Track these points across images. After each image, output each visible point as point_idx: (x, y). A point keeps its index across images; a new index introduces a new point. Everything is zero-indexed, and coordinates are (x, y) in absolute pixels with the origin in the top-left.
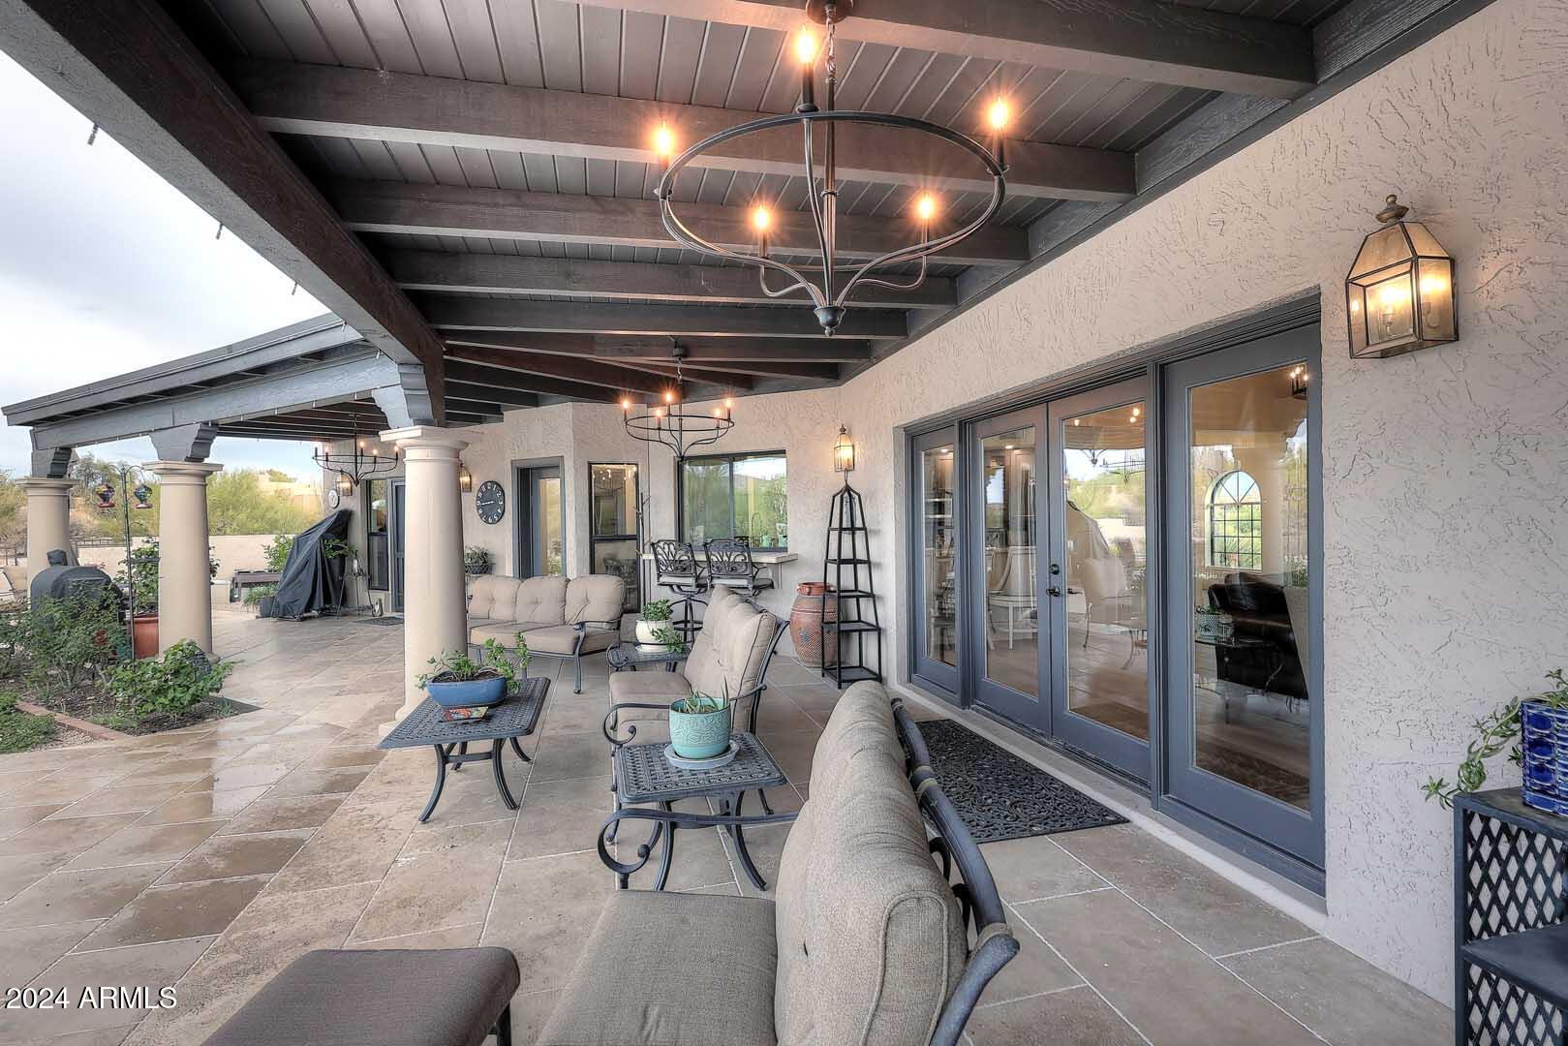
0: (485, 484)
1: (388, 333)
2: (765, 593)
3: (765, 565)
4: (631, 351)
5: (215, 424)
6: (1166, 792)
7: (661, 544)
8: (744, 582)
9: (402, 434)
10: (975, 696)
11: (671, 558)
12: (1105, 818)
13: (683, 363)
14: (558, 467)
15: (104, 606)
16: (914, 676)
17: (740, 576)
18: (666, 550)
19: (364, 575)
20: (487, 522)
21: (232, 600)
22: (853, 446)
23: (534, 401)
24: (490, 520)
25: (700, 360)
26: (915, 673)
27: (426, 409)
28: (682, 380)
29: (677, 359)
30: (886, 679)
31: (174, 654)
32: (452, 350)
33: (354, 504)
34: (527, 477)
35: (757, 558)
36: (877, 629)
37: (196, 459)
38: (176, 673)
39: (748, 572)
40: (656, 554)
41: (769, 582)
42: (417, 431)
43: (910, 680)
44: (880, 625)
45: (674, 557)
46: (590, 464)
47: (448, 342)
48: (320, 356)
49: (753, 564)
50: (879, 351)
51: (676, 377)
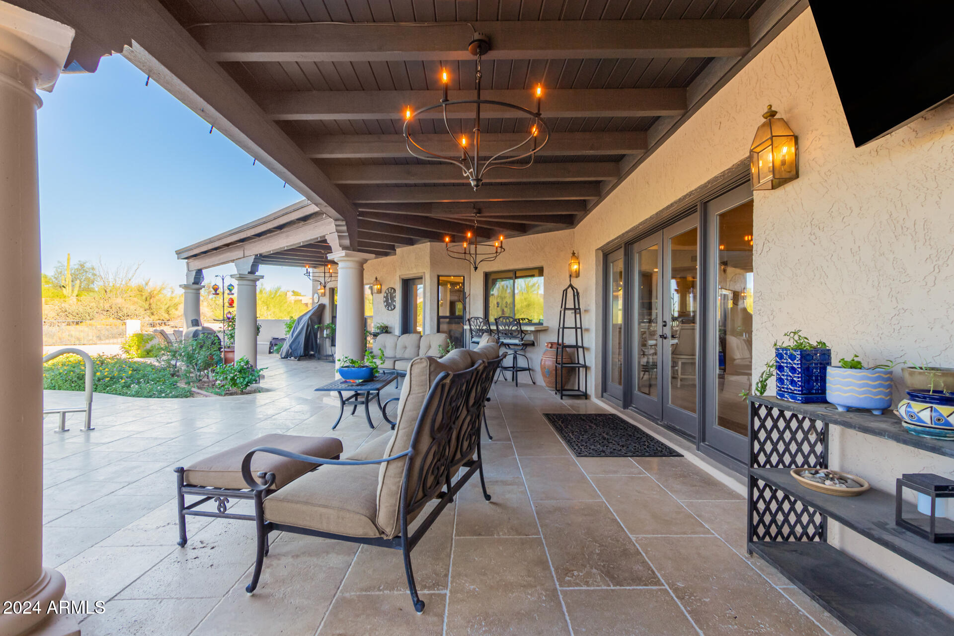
0: (388, 289)
1: (326, 205)
2: (529, 349)
3: (529, 332)
4: (450, 211)
5: (261, 255)
6: (704, 440)
7: (473, 319)
8: (516, 341)
9: (338, 254)
10: (631, 402)
11: (478, 327)
12: (672, 453)
13: (478, 217)
14: (422, 278)
15: (213, 343)
16: (604, 394)
17: (515, 337)
18: (475, 323)
19: (329, 338)
20: (388, 309)
21: (270, 353)
22: (579, 263)
23: (411, 242)
24: (390, 309)
25: (489, 215)
26: (605, 392)
27: (347, 242)
28: (477, 227)
29: (474, 215)
30: (590, 396)
31: (240, 362)
32: (362, 214)
33: (326, 301)
34: (408, 285)
35: (524, 328)
36: (586, 367)
37: (252, 272)
38: (240, 372)
39: (519, 336)
40: (470, 325)
41: (531, 343)
42: (343, 253)
43: (602, 396)
44: (587, 364)
45: (479, 327)
46: (439, 276)
47: (360, 210)
48: (305, 219)
49: (522, 331)
50: (589, 206)
51: (473, 224)
